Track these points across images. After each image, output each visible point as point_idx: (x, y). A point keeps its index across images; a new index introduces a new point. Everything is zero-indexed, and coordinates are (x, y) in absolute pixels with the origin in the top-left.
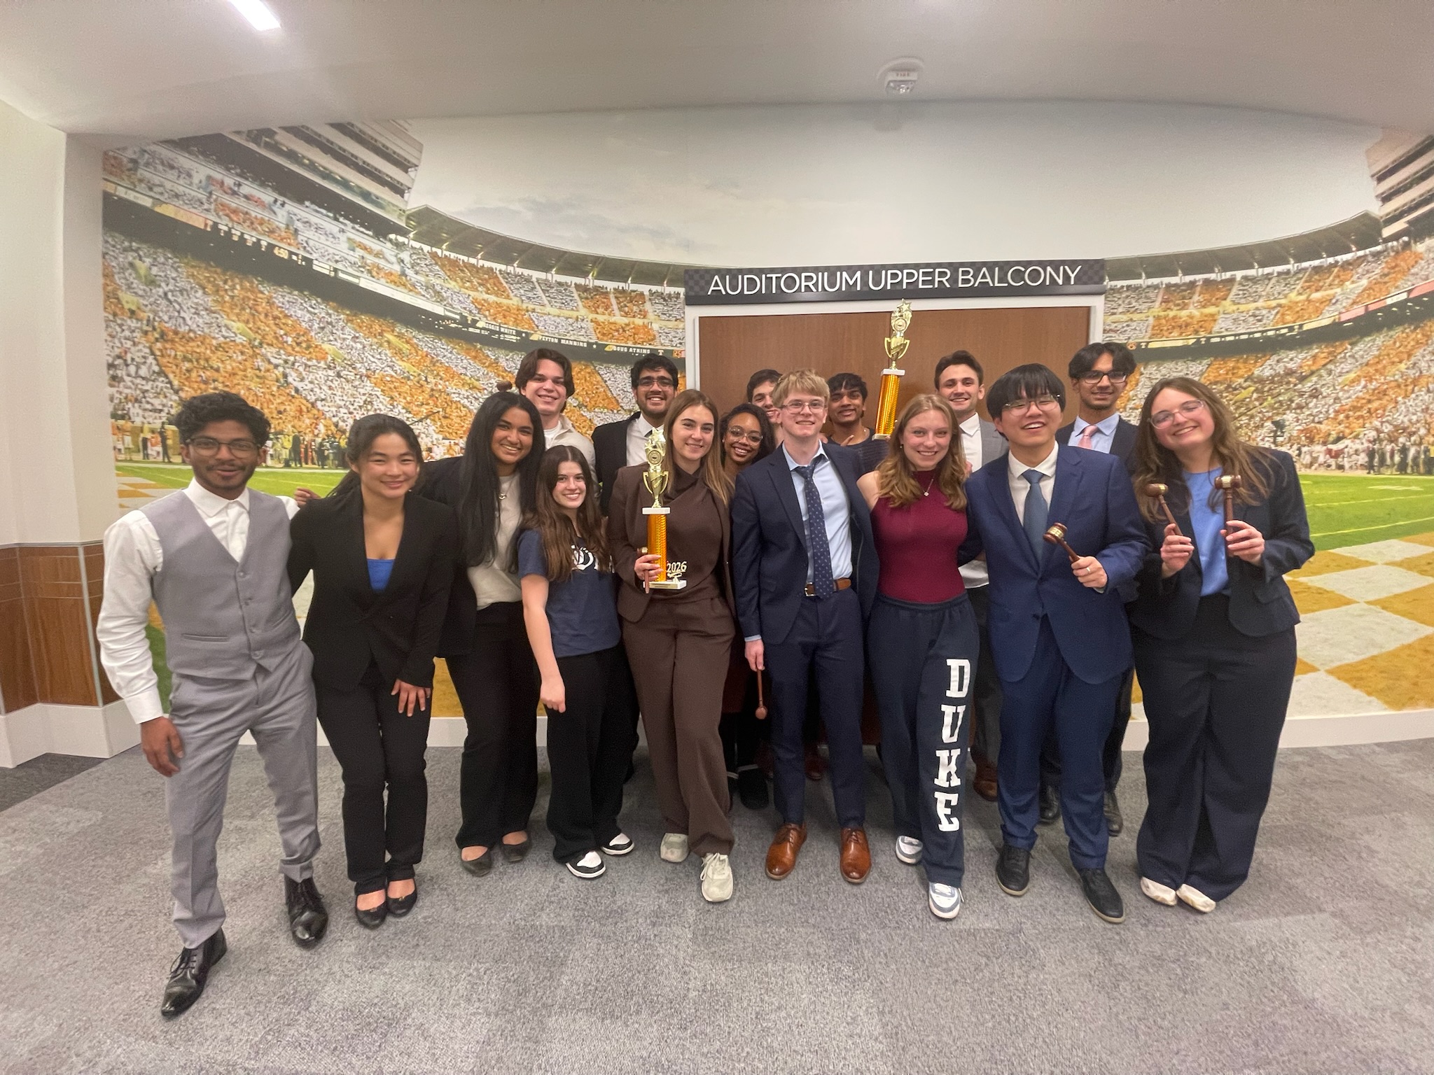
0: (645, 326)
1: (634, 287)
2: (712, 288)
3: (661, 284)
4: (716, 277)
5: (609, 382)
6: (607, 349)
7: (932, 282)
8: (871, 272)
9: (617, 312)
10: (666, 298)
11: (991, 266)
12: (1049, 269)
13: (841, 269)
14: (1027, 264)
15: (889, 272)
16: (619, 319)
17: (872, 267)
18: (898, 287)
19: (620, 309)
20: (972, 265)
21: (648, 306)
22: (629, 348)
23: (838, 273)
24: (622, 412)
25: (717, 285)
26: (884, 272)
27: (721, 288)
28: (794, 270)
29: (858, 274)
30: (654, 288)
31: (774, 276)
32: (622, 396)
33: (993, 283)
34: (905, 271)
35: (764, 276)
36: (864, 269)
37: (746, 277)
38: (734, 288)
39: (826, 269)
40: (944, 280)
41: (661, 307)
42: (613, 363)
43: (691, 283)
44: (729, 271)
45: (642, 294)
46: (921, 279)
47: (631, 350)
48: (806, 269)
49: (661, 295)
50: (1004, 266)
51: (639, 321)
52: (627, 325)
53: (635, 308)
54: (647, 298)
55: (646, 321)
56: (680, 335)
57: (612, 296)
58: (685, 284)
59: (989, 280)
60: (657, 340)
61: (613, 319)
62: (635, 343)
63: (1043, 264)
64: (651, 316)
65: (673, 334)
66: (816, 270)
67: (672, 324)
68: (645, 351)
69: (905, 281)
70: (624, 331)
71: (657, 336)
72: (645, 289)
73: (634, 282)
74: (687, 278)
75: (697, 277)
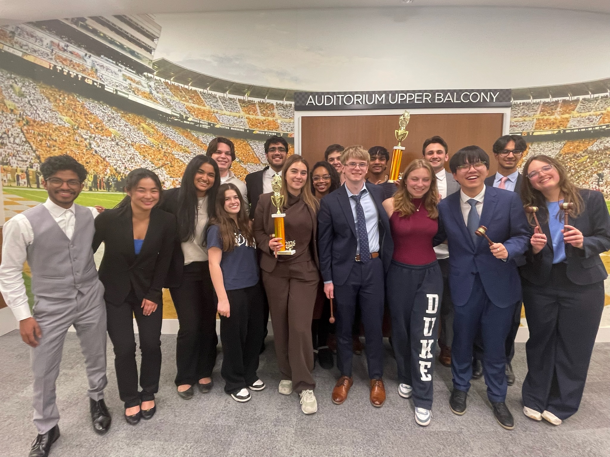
0: (274, 121)
1: (268, 101)
2: (308, 102)
3: (282, 100)
4: (311, 96)
5: (255, 150)
6: (254, 133)
7: (422, 100)
8: (390, 95)
9: (259, 113)
10: (285, 107)
11: (452, 92)
12: (482, 94)
13: (374, 92)
14: (471, 91)
15: (400, 94)
16: (261, 117)
17: (391, 92)
18: (404, 103)
19: (261, 112)
20: (442, 91)
21: (275, 111)
22: (265, 132)
23: (373, 95)
24: (261, 165)
25: (311, 100)
26: (397, 95)
27: (313, 102)
28: (350, 93)
29: (384, 96)
30: (279, 102)
31: (340, 96)
32: (261, 157)
33: (454, 101)
34: (408, 94)
35: (335, 96)
36: (387, 93)
37: (326, 96)
38: (320, 102)
39: (367, 92)
40: (428, 99)
41: (282, 111)
42: (257, 140)
43: (298, 99)
44: (317, 93)
45: (272, 105)
46: (416, 98)
47: (266, 133)
48: (357, 93)
49: (282, 105)
50: (459, 92)
51: (270, 119)
52: (265, 120)
53: (269, 112)
54: (275, 107)
55: (274, 118)
56: (292, 126)
57: (257, 105)
58: (294, 99)
59: (451, 99)
60: (280, 128)
61: (257, 117)
62: (269, 130)
63: (479, 91)
64: (277, 116)
65: (288, 125)
66: (362, 93)
67: (288, 120)
68: (273, 134)
69: (408, 99)
70: (263, 123)
71: (280, 126)
72: (274, 102)
73: (268, 98)
74: (296, 97)
75: (301, 96)
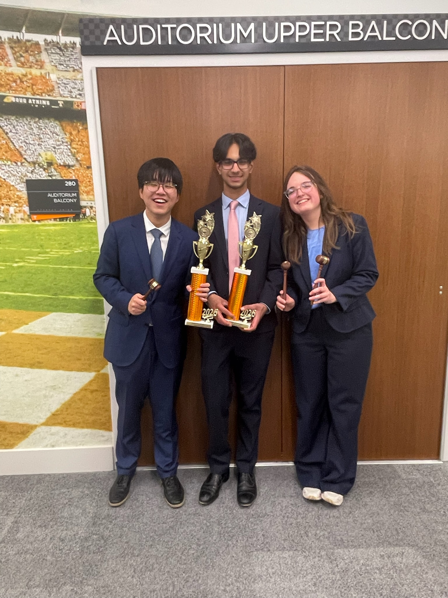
0: (42, 77)
1: (28, 36)
2: (107, 38)
3: (55, 32)
4: (111, 27)
5: (10, 134)
6: (6, 100)
7: (323, 35)
8: (264, 24)
9: (13, 62)
10: (62, 48)
12: (435, 23)
13: (234, 20)
14: (414, 17)
15: (283, 24)
16: (17, 70)
17: (265, 19)
18: (291, 41)
19: (16, 59)
20: (362, 18)
21: (44, 56)
22: (27, 99)
23: (233, 25)
24: (26, 164)
25: (112, 34)
26: (277, 24)
27: (117, 38)
28: (189, 20)
29: (252, 26)
30: (49, 38)
31: (169, 26)
32: (25, 148)
33: (382, 37)
34: (298, 24)
35: (159, 26)
36: (258, 21)
37: (141, 27)
38: (130, 38)
39: (222, 20)
40: (335, 33)
41: (57, 57)
42: (13, 115)
43: (86, 32)
44: (124, 21)
45: (37, 44)
46: (313, 32)
47: (30, 101)
48: (201, 20)
49: (56, 45)
50: (392, 19)
51: (36, 72)
52: (25, 75)
53: (31, 59)
54: (43, 49)
55: (43, 72)
56: (79, 86)
57: (7, 46)
58: (81, 34)
59: (377, 34)
60: (56, 90)
61: (9, 70)
62: (34, 94)
63: (429, 17)
64: (48, 66)
65: (72, 84)
66: (211, 21)
67: (70, 75)
68: (44, 102)
69: (298, 34)
70: (22, 82)
71: (56, 86)
72: (39, 38)
73: (28, 31)
74: (82, 28)
75: (92, 26)
